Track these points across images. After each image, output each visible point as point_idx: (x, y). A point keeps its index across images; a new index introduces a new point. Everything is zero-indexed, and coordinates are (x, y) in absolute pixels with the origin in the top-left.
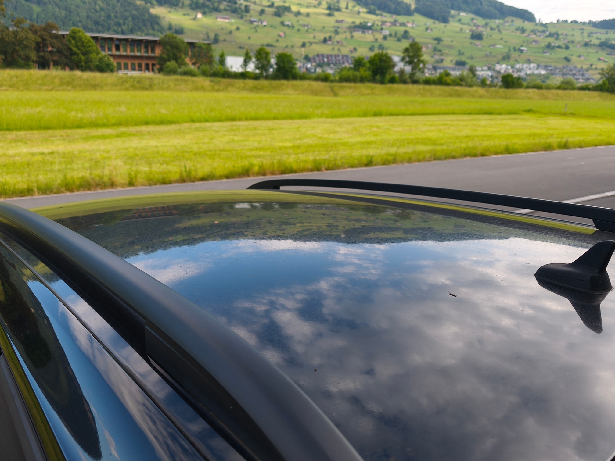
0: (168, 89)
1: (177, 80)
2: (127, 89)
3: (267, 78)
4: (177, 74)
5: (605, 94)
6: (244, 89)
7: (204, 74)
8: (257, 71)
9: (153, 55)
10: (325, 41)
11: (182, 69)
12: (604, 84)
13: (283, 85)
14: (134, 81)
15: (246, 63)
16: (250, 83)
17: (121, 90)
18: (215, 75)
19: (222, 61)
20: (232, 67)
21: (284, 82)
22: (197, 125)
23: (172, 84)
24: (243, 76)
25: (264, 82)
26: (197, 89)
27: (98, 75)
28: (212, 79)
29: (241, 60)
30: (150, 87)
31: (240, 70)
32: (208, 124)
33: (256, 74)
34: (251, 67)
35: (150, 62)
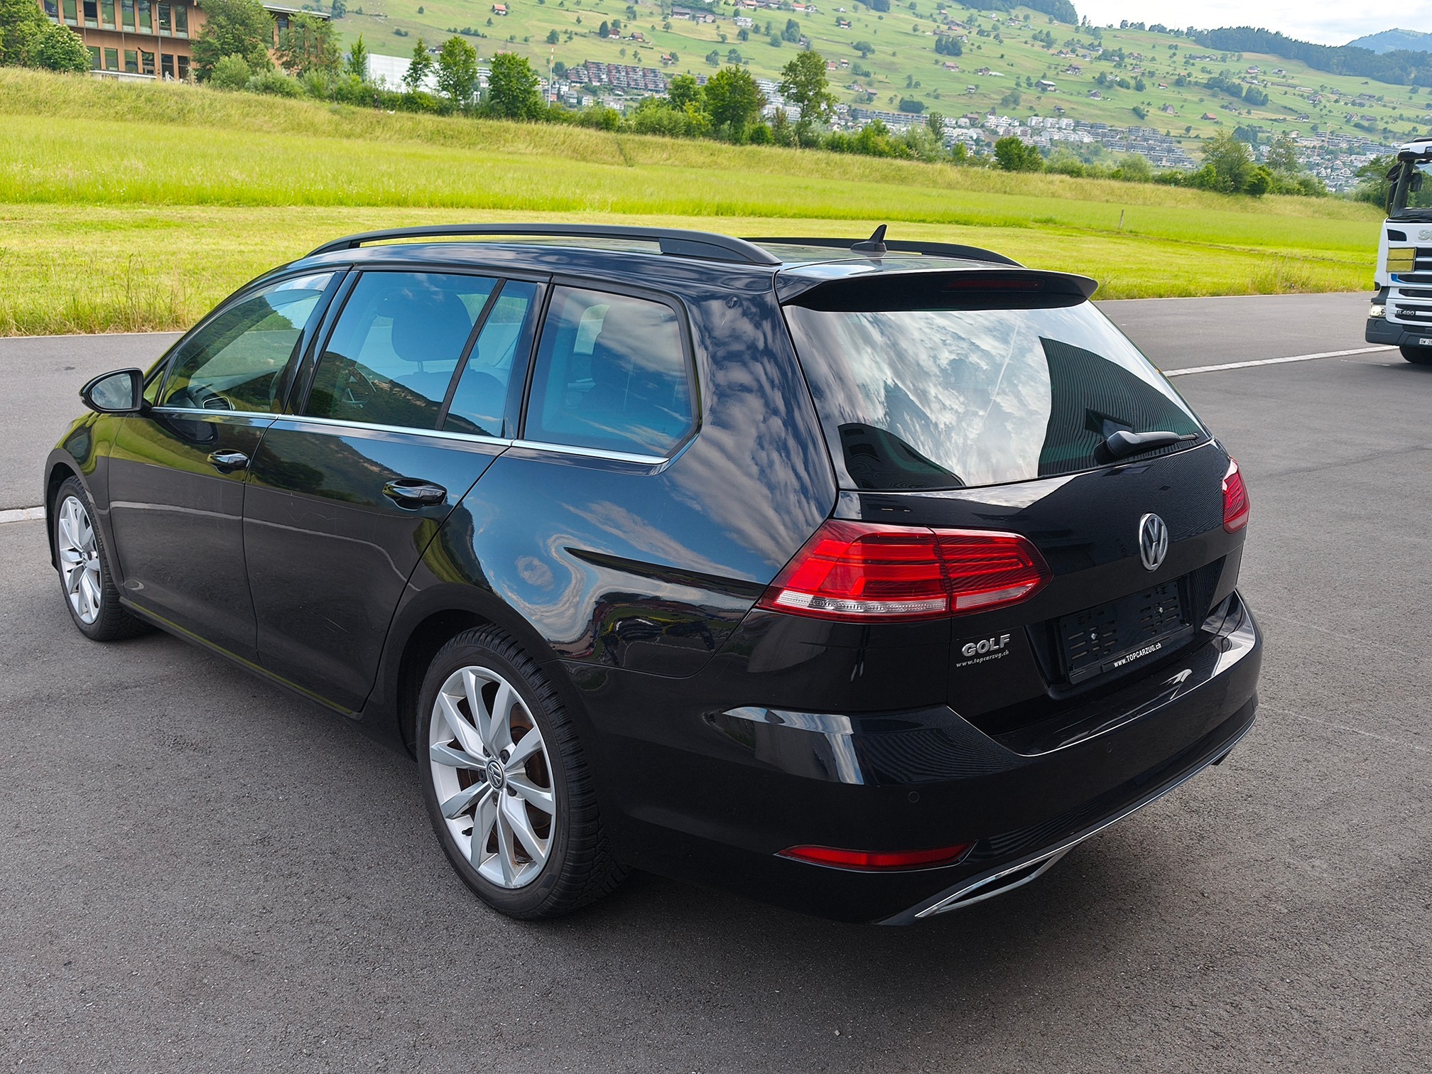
0: (225, 122)
1: (249, 104)
2: (120, 117)
3: (466, 111)
4: (248, 89)
5: (1209, 195)
6: (413, 134)
7: (315, 92)
8: (445, 95)
9: (182, 35)
10: (604, 32)
11: (261, 77)
12: (1209, 173)
13: (507, 131)
14: (139, 96)
15: (416, 72)
16: (428, 120)
17: (105, 117)
18: (341, 96)
19: (358, 65)
20: (383, 81)
21: (510, 124)
22: (321, 210)
23: (235, 113)
24: (411, 103)
25: (459, 122)
26: (298, 127)
27: (44, 75)
28: (335, 105)
29: (404, 65)
30: (181, 116)
31: (404, 89)
32: (345, 210)
33: (441, 100)
34: (429, 84)
35: (176, 53)
